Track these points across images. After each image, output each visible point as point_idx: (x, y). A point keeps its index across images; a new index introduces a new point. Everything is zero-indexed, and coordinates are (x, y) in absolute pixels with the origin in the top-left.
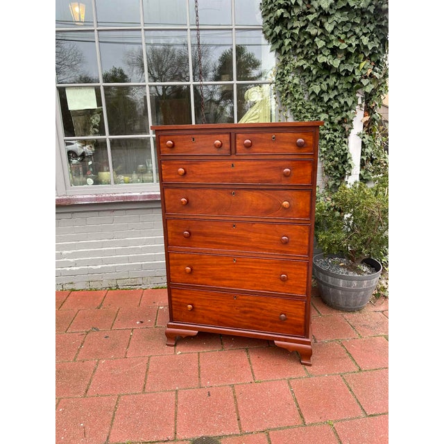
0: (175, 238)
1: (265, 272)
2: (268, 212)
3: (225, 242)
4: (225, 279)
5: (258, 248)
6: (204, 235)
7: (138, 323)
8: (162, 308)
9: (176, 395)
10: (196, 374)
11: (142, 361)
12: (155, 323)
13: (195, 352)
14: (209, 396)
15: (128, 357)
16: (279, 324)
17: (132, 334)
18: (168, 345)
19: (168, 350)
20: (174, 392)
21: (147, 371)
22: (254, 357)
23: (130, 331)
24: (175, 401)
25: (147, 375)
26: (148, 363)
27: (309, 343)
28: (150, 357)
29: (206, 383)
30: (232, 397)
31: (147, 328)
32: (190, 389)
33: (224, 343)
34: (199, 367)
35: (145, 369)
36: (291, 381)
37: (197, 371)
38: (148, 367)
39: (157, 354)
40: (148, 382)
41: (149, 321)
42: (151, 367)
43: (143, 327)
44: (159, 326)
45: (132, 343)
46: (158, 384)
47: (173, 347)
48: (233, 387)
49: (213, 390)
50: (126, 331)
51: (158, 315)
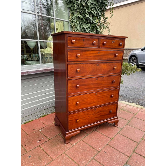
0: (71, 89)
1: (106, 96)
2: (109, 71)
3: (93, 87)
4: (92, 103)
5: (105, 87)
6: (85, 85)
7: (38, 142)
8: (41, 130)
9: (96, 160)
10: (91, 148)
11: (63, 156)
12: (47, 138)
13: (80, 140)
14: (106, 152)
15: (54, 159)
16: (109, 115)
17: (42, 148)
18: (66, 144)
19: (68, 146)
20: (93, 160)
21: (71, 159)
22: (101, 132)
23: (40, 148)
24: (98, 162)
25: (74, 161)
26: (67, 156)
27: (117, 118)
28: (64, 153)
29: (99, 149)
30: (112, 148)
31: (46, 142)
32: (97, 154)
33: (86, 132)
34: (89, 145)
35: (70, 159)
36: (120, 133)
37: (90, 147)
38: (69, 157)
39: (66, 150)
40: (78, 163)
41: (43, 138)
42: (71, 157)
43: (43, 143)
44: (51, 138)
45: (48, 152)
46: (83, 161)
47: (69, 143)
48: (108, 145)
49: (104, 150)
50: (37, 149)
51: (43, 134)
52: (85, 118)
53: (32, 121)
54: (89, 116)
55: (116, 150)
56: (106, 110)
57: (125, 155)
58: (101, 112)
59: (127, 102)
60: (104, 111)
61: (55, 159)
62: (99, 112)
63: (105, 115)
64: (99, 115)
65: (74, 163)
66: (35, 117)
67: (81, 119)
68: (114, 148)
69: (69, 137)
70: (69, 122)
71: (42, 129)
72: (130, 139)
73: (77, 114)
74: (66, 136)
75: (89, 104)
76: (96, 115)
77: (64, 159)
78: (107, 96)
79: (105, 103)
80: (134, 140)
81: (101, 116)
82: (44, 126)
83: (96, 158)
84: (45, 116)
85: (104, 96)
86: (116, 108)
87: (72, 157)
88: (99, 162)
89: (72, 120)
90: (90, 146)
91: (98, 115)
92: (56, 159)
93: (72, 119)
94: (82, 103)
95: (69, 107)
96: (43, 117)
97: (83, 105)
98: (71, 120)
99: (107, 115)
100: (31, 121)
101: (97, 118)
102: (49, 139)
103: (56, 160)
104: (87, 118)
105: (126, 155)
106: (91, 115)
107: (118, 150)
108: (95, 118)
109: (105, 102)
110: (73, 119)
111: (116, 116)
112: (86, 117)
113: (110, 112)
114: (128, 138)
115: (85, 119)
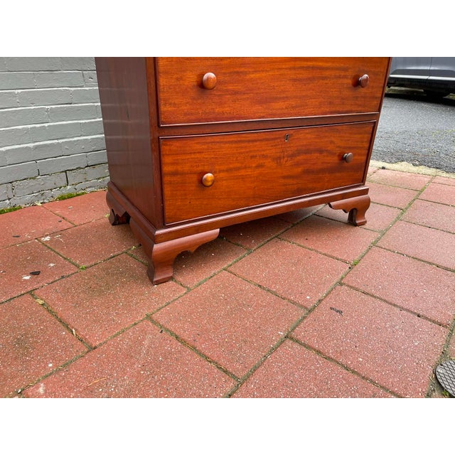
7: (27, 278)
8: (48, 238)
9: (301, 344)
10: (270, 298)
11: (144, 332)
12: (73, 264)
13: (216, 271)
14: (340, 312)
15: (98, 343)
16: (338, 175)
17: (41, 302)
18: (158, 283)
19: (168, 291)
20: (289, 342)
21: (184, 342)
22: (301, 241)
23: (30, 299)
24: (313, 353)
25: (194, 348)
26: (163, 329)
27: (366, 192)
28: (149, 317)
29: (307, 300)
30: (363, 296)
31: (63, 277)
32: (301, 321)
33: (240, 242)
34: (260, 286)
35: (175, 341)
36: (378, 244)
37: (264, 292)
38: (172, 334)
39: (157, 307)
40: (215, 359)
41: (52, 265)
42: (179, 332)
43: (51, 281)
44: (87, 265)
45: (69, 316)
46: (240, 349)
47: (171, 283)
48: (341, 284)
49: (331, 301)
50: (16, 303)
51: (57, 251)
52: (242, 172)
53: (14, 209)
54: (258, 167)
55: (383, 304)
56: (330, 147)
57: (430, 320)
58: (308, 152)
59: (378, 160)
60: (320, 151)
61: (101, 345)
62: (299, 153)
63: (322, 171)
64: (300, 170)
65: (197, 358)
66: (28, 197)
67: (222, 175)
68: (372, 296)
69: (167, 252)
70: (166, 179)
71: (52, 234)
72: (430, 263)
73: (205, 147)
74: (156, 247)
75: (261, 102)
76: (289, 163)
77: (146, 343)
78: (339, 77)
79: (331, 113)
80: (445, 265)
81: (307, 172)
82: (65, 225)
83: (300, 333)
84: (70, 197)
85: (327, 73)
86: (367, 145)
87: (185, 336)
88: (318, 352)
89: (183, 174)
90: (264, 289)
91: (298, 164)
92: (105, 342)
93: (179, 168)
94: (230, 87)
95: (161, 96)
96: (62, 198)
97: (234, 101)
98: (175, 174)
99: (332, 170)
100: (10, 210)
101: (290, 181)
102: (77, 266)
103: (105, 347)
104: (249, 172)
105: (434, 322)
106: (268, 163)
107: (391, 304)
108: (284, 177)
109: (330, 103)
110: (187, 168)
111: (363, 180)
112: (245, 168)
113: (343, 159)
114: (421, 260)
115: (243, 178)
